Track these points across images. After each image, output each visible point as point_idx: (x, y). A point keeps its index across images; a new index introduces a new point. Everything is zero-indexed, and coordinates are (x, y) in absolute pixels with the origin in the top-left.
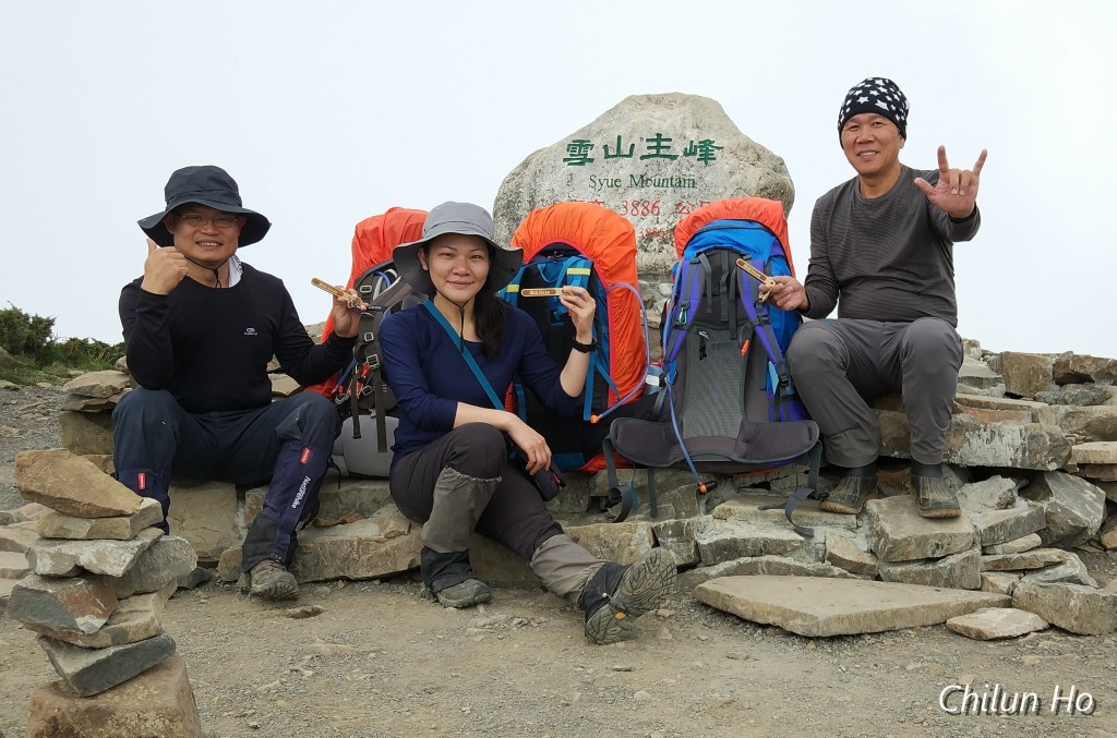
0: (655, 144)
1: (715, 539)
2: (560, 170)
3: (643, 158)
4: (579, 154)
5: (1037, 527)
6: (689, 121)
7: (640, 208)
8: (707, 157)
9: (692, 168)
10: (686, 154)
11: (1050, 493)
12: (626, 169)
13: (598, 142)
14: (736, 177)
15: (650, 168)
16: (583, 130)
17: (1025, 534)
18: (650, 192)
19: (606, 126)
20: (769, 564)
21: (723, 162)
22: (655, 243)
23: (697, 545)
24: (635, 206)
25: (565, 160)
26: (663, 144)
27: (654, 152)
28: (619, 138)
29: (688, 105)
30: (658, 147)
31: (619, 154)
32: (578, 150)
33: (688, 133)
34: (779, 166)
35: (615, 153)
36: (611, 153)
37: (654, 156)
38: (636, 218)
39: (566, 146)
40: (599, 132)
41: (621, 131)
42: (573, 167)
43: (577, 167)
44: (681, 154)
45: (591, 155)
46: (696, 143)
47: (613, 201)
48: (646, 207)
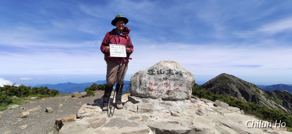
2: (147, 76)
3: (166, 74)
4: (151, 73)
6: (175, 67)
8: (181, 75)
12: (162, 76)
13: (156, 70)
14: (188, 79)
15: (168, 76)
18: (168, 81)
22: (170, 93)
24: (165, 84)
26: (171, 71)
31: (161, 73)
33: (176, 69)
36: (159, 73)
37: (169, 74)
38: (165, 87)
39: (148, 71)
40: (156, 68)
41: (161, 69)
42: (150, 76)
43: (151, 75)
44: (175, 74)
45: (154, 73)
46: (178, 71)
47: (160, 83)
48: (167, 85)
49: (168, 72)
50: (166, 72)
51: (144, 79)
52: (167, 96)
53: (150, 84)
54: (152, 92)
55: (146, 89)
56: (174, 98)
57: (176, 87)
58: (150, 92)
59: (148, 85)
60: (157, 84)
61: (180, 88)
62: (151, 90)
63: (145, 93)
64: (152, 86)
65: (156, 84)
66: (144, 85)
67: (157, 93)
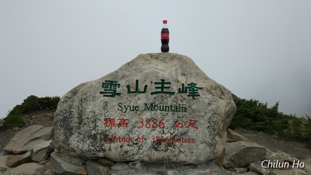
0: (160, 86)
2: (98, 99)
3: (152, 94)
4: (110, 90)
6: (179, 71)
7: (152, 123)
8: (193, 94)
9: (185, 100)
10: (180, 91)
12: (141, 100)
13: (123, 83)
15: (157, 99)
16: (111, 75)
18: (158, 114)
19: (127, 73)
21: (205, 97)
22: (163, 146)
24: (148, 121)
25: (101, 93)
26: (166, 85)
27: (160, 90)
28: (137, 81)
30: (162, 88)
31: (137, 91)
32: (110, 87)
35: (135, 90)
36: (132, 90)
37: (159, 92)
38: (149, 130)
39: (101, 84)
40: (123, 77)
41: (138, 78)
42: (106, 98)
43: (110, 98)
44: (176, 92)
45: (118, 90)
46: (186, 85)
48: (154, 123)
49: (156, 88)
50: (152, 88)
51: (90, 107)
52: (156, 155)
53: (109, 121)
54: (112, 144)
55: (95, 135)
56: (174, 160)
57: (181, 130)
58: (106, 146)
59: (101, 126)
60: (127, 122)
61: (192, 133)
62: (111, 140)
63: (92, 148)
64: (113, 127)
65: (123, 123)
66: (92, 125)
67: (126, 148)
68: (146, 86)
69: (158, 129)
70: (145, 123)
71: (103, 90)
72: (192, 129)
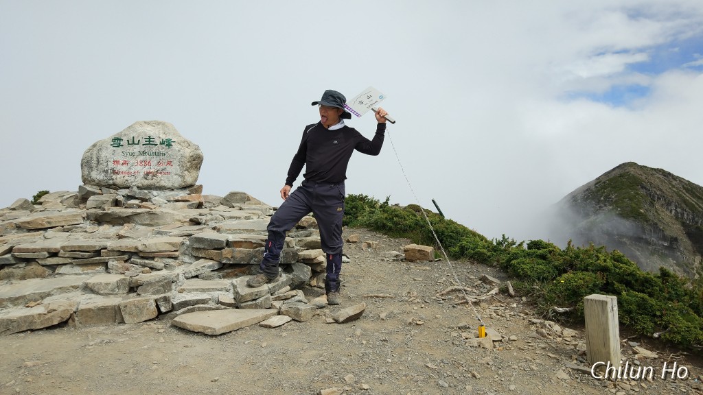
0: (148, 140)
1: (179, 301)
2: (109, 149)
3: (143, 145)
5: (289, 283)
6: (161, 132)
7: (143, 163)
8: (169, 145)
9: (162, 149)
10: (161, 144)
11: (293, 271)
12: (136, 149)
13: (125, 139)
14: (181, 152)
15: (147, 149)
16: (118, 134)
17: (285, 286)
18: (147, 157)
19: (127, 132)
20: (199, 308)
21: (175, 146)
22: (150, 177)
23: (172, 304)
24: (141, 162)
25: (111, 145)
26: (152, 140)
28: (133, 137)
29: (160, 126)
30: (150, 141)
31: (134, 143)
32: (117, 142)
33: (161, 136)
34: (197, 148)
35: (132, 143)
36: (130, 143)
37: (148, 144)
38: (142, 167)
39: (111, 140)
40: (125, 135)
41: (134, 135)
42: (114, 148)
43: (116, 148)
44: (159, 144)
45: (122, 143)
46: (165, 140)
47: (132, 160)
48: (145, 163)
49: (146, 141)
50: (143, 141)
51: (104, 154)
52: (146, 182)
53: (116, 162)
54: (118, 175)
55: (107, 170)
56: (158, 185)
57: (162, 167)
58: (114, 177)
59: (111, 165)
60: (127, 162)
62: (117, 173)
63: (105, 178)
64: (119, 166)
65: (125, 163)
66: (105, 164)
67: (127, 178)
68: (139, 141)
69: (147, 167)
70: (139, 163)
71: (112, 143)
72: (169, 167)
